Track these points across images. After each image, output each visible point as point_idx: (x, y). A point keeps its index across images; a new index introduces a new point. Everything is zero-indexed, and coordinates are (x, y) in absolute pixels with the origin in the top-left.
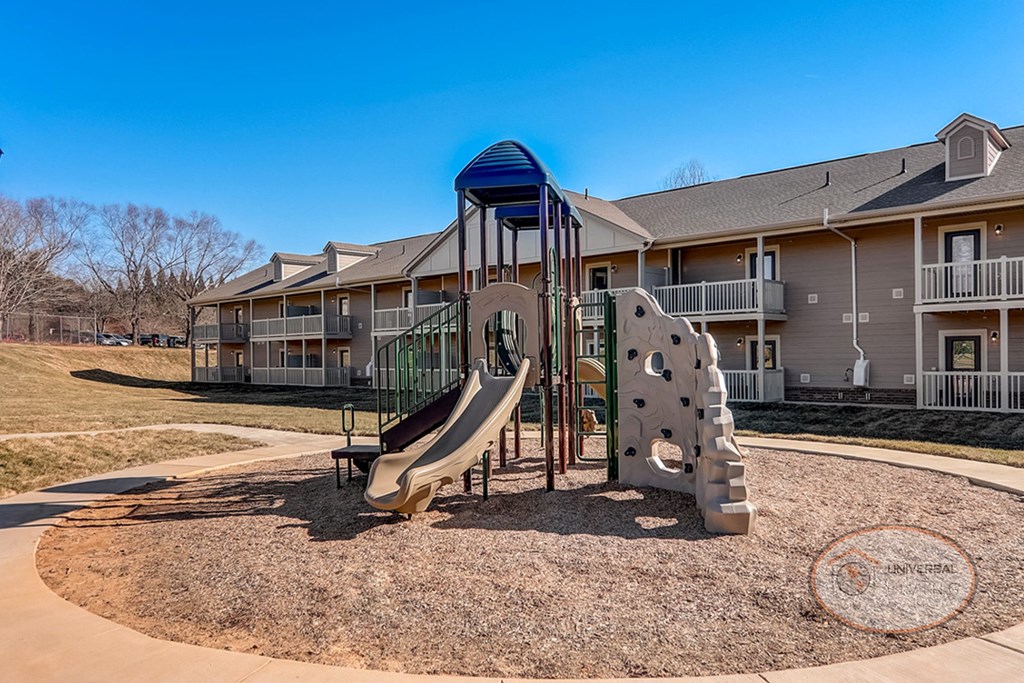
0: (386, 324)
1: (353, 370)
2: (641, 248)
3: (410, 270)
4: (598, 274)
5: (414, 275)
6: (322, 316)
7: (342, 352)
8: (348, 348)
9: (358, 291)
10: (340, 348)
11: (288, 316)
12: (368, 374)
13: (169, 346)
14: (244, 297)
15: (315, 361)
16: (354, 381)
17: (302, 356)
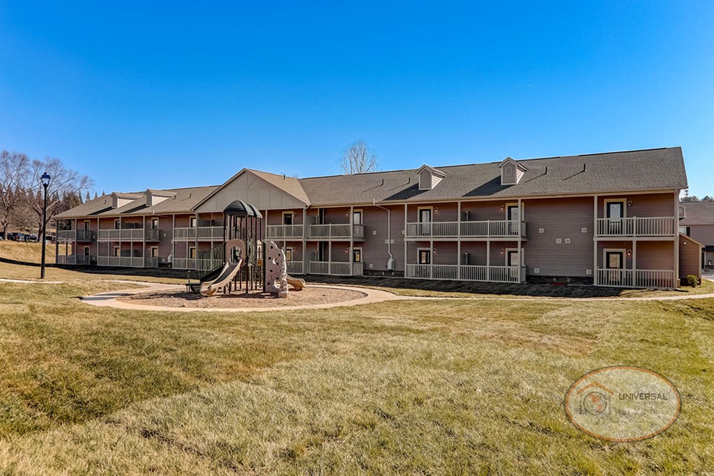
0: (180, 235)
1: (160, 259)
2: (305, 208)
3: (195, 209)
4: (288, 216)
5: (197, 212)
6: (143, 229)
7: (153, 249)
8: (157, 247)
9: (165, 217)
10: (152, 247)
11: (122, 228)
12: (169, 261)
13: (25, 241)
14: (94, 217)
15: (137, 254)
16: (160, 265)
17: (130, 251)
